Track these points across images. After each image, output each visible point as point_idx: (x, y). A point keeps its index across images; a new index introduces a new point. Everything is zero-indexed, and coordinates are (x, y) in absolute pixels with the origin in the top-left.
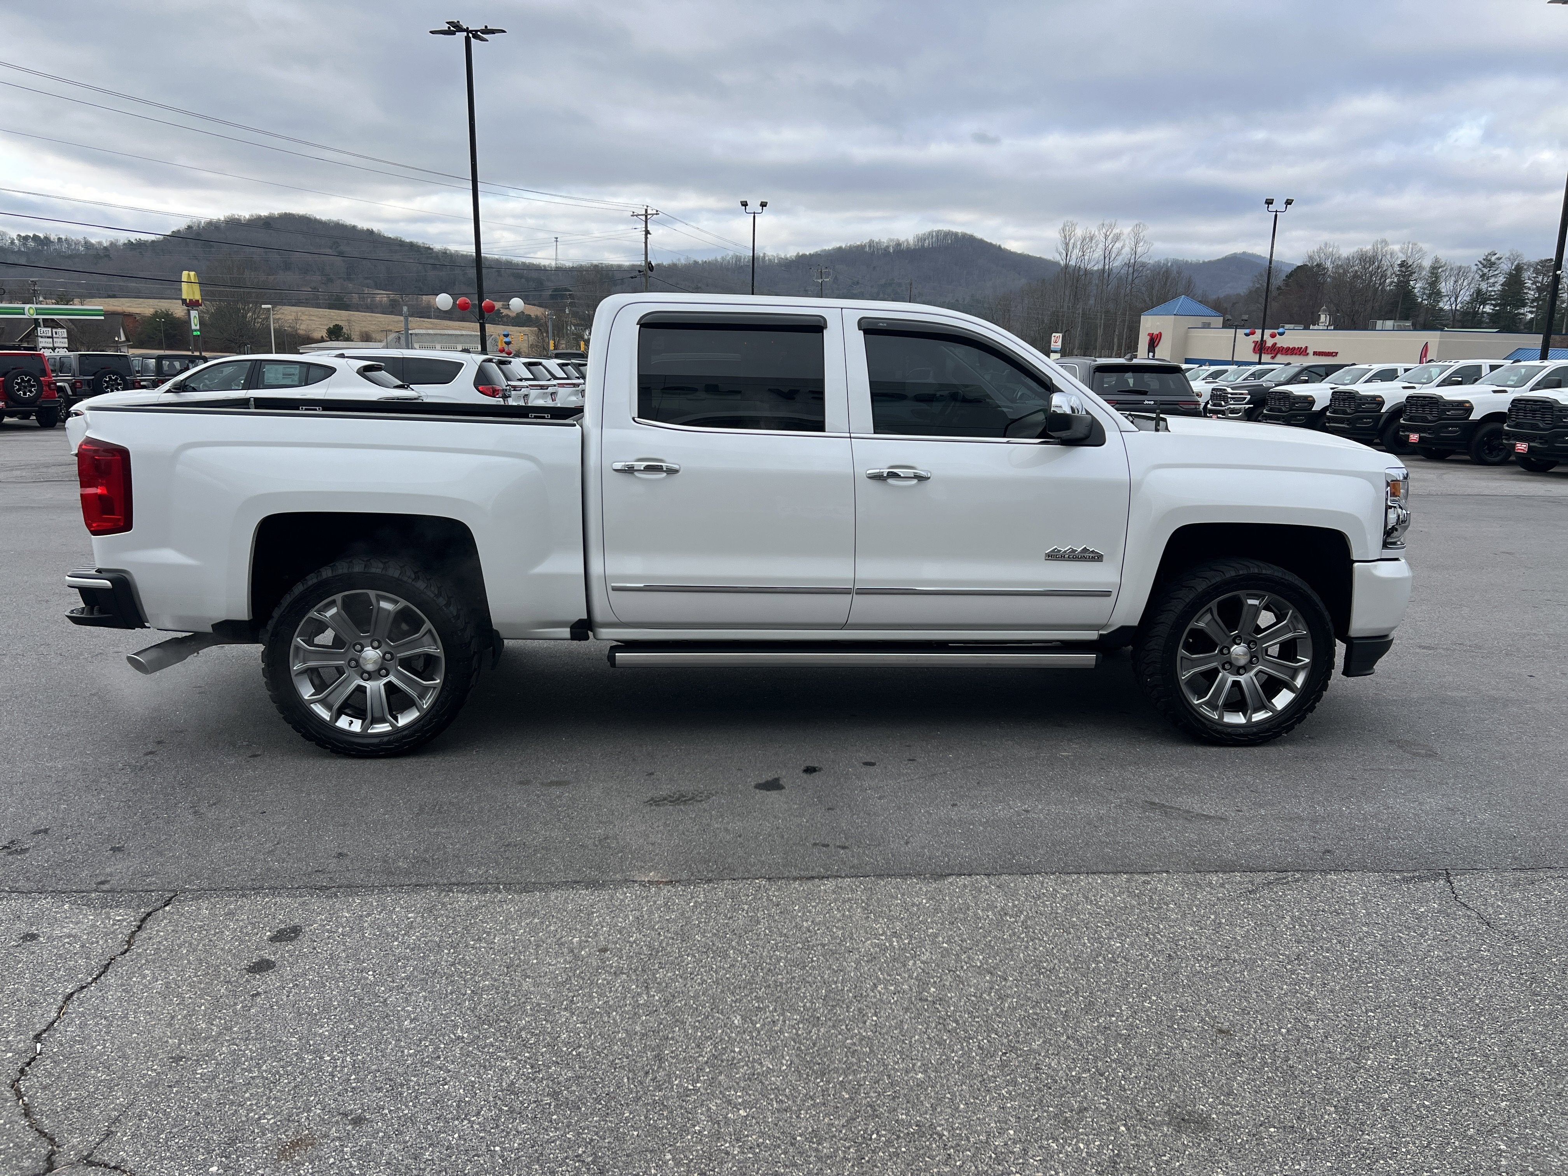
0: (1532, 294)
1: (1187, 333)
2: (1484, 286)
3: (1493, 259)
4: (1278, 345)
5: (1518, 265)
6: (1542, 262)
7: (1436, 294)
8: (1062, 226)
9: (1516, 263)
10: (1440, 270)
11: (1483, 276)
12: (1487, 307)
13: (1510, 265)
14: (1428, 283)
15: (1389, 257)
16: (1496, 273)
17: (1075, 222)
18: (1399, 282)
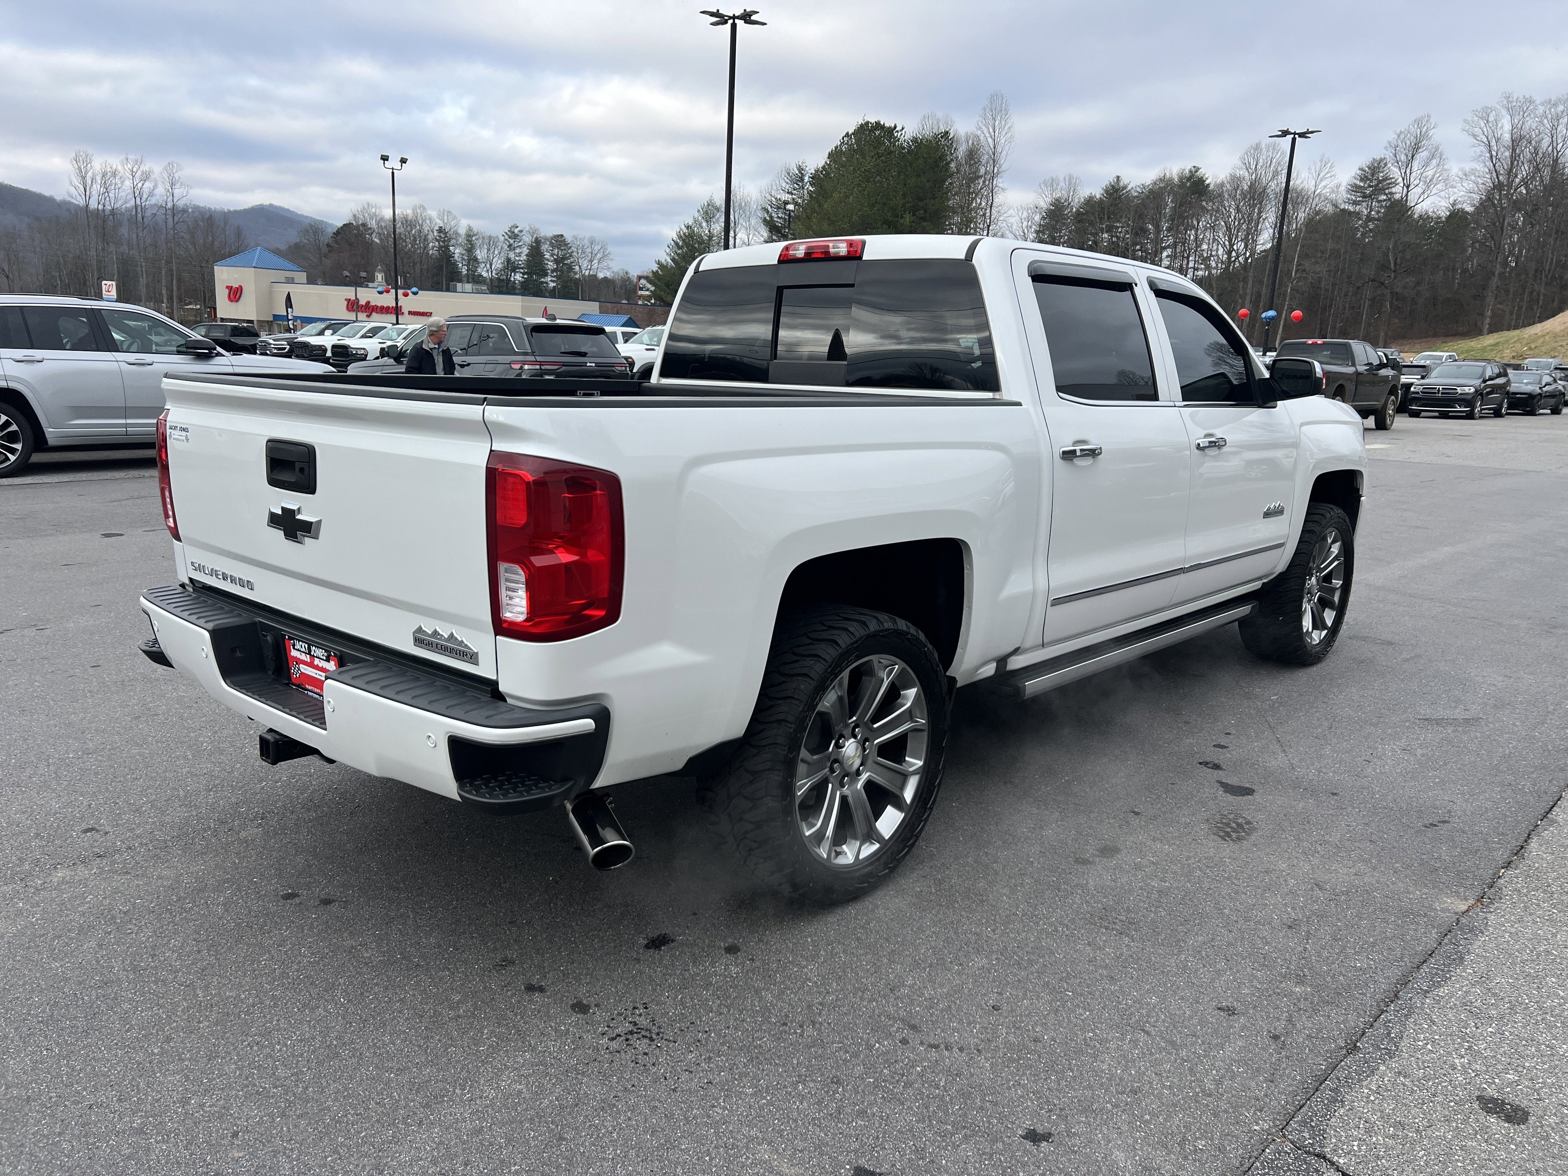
0: (551, 265)
1: (271, 287)
2: (512, 255)
3: (516, 231)
4: (373, 304)
5: (537, 239)
6: (555, 236)
7: (473, 261)
8: (74, 155)
9: (535, 236)
10: (474, 238)
11: (510, 246)
12: (518, 275)
13: (531, 238)
14: (466, 250)
15: (428, 222)
16: (520, 244)
17: (90, 152)
18: (440, 247)
